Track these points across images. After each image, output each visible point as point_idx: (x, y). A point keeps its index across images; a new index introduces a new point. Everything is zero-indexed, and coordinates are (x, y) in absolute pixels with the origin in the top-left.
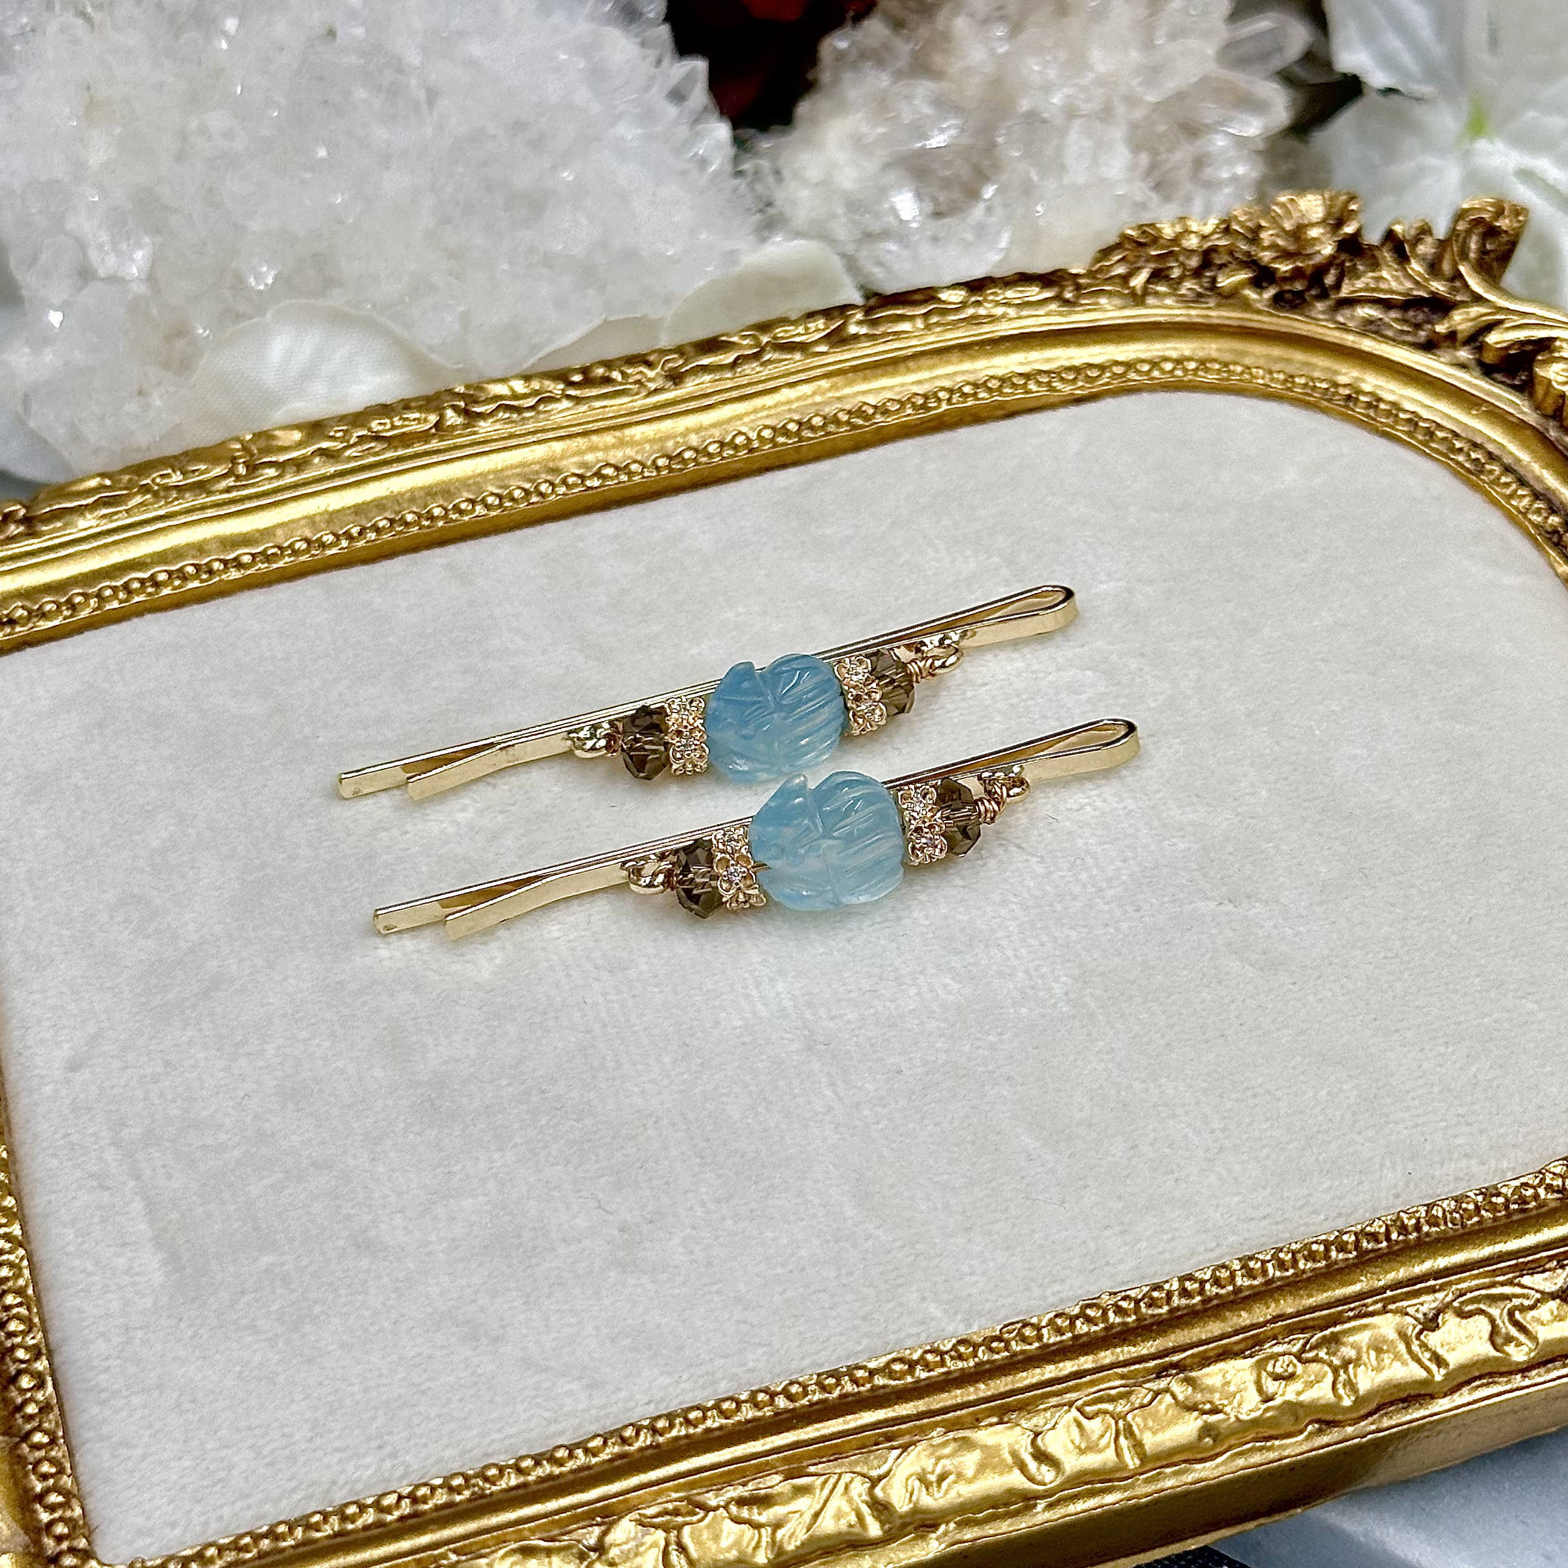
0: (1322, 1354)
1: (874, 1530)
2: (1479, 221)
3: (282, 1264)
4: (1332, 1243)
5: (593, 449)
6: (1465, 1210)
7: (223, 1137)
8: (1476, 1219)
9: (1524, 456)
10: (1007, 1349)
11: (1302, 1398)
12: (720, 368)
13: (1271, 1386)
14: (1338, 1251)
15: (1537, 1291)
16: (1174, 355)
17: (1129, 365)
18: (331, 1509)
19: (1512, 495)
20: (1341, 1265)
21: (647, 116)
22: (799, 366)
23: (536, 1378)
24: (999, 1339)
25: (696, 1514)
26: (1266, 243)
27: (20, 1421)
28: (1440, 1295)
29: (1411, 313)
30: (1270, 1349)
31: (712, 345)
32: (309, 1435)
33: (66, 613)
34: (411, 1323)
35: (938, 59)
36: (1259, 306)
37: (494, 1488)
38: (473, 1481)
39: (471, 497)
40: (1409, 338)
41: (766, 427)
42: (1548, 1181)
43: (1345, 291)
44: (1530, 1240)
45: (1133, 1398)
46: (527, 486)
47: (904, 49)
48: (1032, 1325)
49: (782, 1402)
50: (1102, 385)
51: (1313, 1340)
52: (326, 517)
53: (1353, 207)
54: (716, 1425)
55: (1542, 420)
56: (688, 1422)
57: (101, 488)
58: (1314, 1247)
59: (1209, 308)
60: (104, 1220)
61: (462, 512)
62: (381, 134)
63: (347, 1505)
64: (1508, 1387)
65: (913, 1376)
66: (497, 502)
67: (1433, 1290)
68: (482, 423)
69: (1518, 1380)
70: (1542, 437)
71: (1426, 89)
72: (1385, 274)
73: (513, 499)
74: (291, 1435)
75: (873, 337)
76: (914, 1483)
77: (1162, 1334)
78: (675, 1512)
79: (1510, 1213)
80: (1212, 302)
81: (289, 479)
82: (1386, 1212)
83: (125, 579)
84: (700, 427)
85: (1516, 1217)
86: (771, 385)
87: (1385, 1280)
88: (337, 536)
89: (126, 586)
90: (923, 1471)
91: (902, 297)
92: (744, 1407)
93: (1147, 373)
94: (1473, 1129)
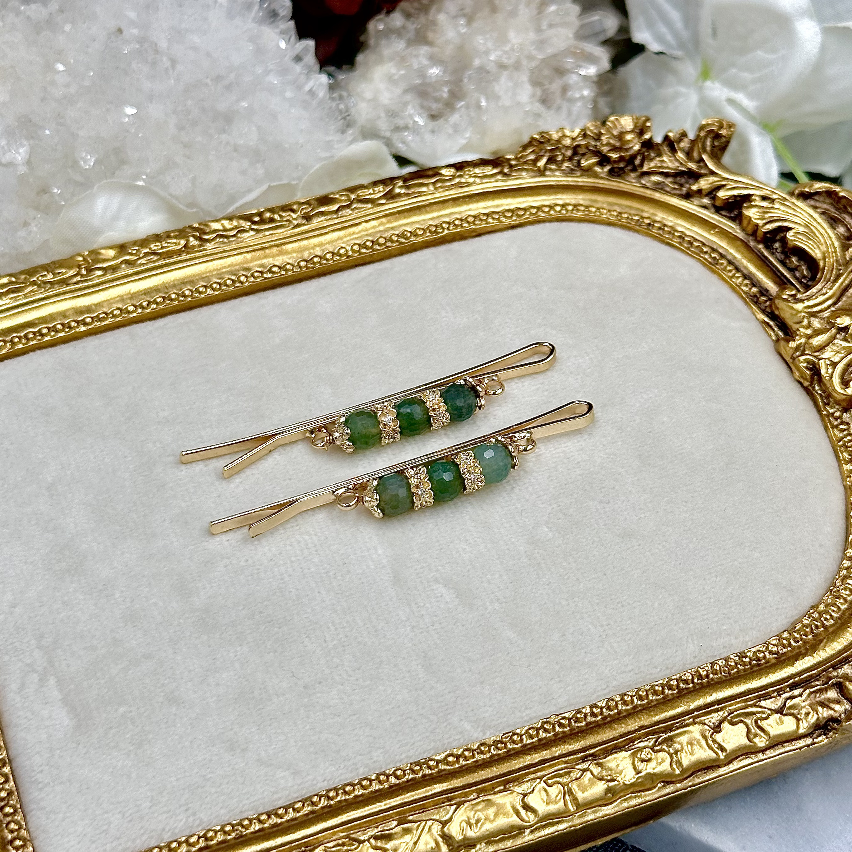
0: (664, 747)
1: (444, 849)
2: (712, 131)
4: (665, 685)
5: (266, 257)
6: (730, 665)
7: (96, 642)
8: (736, 670)
9: (738, 256)
11: (655, 771)
12: (330, 213)
13: (641, 766)
14: (669, 689)
15: (769, 709)
16: (561, 202)
17: (539, 208)
18: (162, 844)
19: (733, 276)
20: (670, 697)
21: (283, 72)
22: (372, 211)
23: (266, 770)
24: (501, 742)
25: (353, 845)
26: (604, 143)
28: (721, 713)
29: (678, 179)
30: (638, 745)
31: (325, 200)
35: (430, 35)
36: (602, 175)
37: (247, 832)
38: (236, 828)
39: (204, 284)
40: (677, 192)
41: (355, 244)
42: (770, 649)
43: (645, 169)
44: (763, 681)
45: (572, 774)
46: (233, 277)
47: (412, 28)
48: (517, 734)
49: (393, 780)
50: (525, 219)
51: (660, 740)
52: (130, 296)
53: (648, 124)
54: (360, 793)
55: (746, 236)
56: (345, 793)
57: (11, 283)
58: (657, 688)
59: (577, 177)
61: (200, 293)
62: (148, 84)
63: (171, 842)
64: (756, 760)
65: (458, 764)
66: (218, 287)
67: (717, 711)
68: (208, 244)
69: (760, 756)
70: (746, 245)
71: (679, 53)
72: (665, 158)
73: (226, 285)
75: (407, 195)
76: (464, 824)
77: (584, 738)
78: (343, 845)
79: (752, 667)
80: (578, 174)
81: (109, 277)
82: (691, 667)
83: (26, 332)
84: (321, 245)
85: (755, 669)
86: (357, 221)
87: (693, 706)
88: (135, 307)
89: (26, 336)
90: (468, 818)
91: (422, 173)
92: (374, 783)
93: (548, 212)
94: (731, 621)
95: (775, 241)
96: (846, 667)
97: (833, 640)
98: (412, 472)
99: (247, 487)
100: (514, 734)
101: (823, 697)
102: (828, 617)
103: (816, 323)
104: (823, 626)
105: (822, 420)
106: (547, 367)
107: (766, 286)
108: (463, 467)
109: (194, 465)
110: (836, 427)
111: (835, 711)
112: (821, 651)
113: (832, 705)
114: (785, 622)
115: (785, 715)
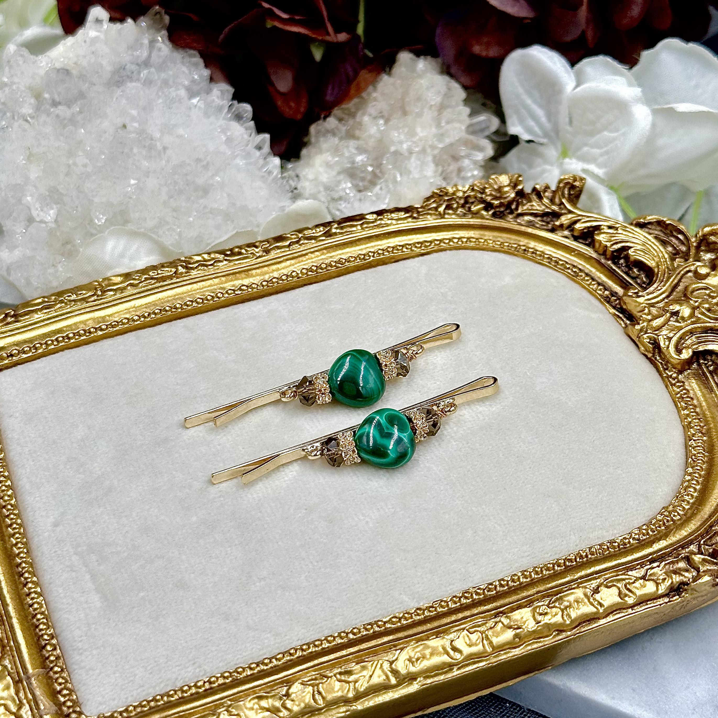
0: (557, 604)
1: (393, 681)
2: (567, 183)
3: (148, 596)
4: (555, 564)
5: (236, 279)
6: (603, 549)
7: (119, 549)
8: (608, 552)
9: (593, 270)
10: (436, 610)
11: (551, 621)
12: (284, 247)
13: (539, 618)
14: (558, 566)
15: (634, 577)
16: (458, 236)
17: (441, 241)
18: (177, 689)
19: (590, 284)
20: (560, 572)
21: (247, 156)
22: (315, 245)
23: (254, 633)
24: (432, 607)
25: (323, 679)
26: (488, 194)
27: (48, 663)
28: (598, 580)
29: (545, 218)
30: (536, 604)
31: (280, 238)
32: (166, 660)
34: (202, 615)
36: (488, 217)
38: (233, 674)
39: (191, 299)
40: (545, 228)
41: (303, 269)
42: (633, 537)
43: (519, 211)
44: (629, 558)
45: (487, 625)
46: (212, 294)
47: (343, 128)
48: (444, 601)
49: (351, 636)
50: (431, 248)
51: (553, 600)
52: (134, 309)
53: (520, 179)
54: (326, 646)
55: (598, 256)
56: (315, 646)
57: (44, 302)
58: (549, 565)
59: (469, 218)
60: (74, 583)
61: (188, 306)
62: (146, 164)
63: (183, 686)
64: (627, 614)
65: (400, 623)
66: (201, 301)
67: (595, 579)
68: (193, 271)
69: (630, 611)
70: (598, 262)
71: (544, 140)
72: (534, 203)
73: (207, 300)
74: (158, 661)
75: (342, 233)
76: (407, 662)
77: (495, 601)
78: (316, 679)
79: (620, 549)
80: (470, 216)
81: (118, 295)
82: (574, 551)
83: (56, 337)
84: (278, 270)
85: (623, 550)
86: (304, 252)
88: (139, 317)
89: (57, 340)
90: (410, 657)
91: (351, 218)
92: (336, 639)
93: (448, 243)
94: (603, 519)
95: (620, 258)
96: (692, 546)
97: (680, 529)
100: (442, 601)
101: (675, 567)
102: (676, 514)
103: (654, 311)
104: (673, 520)
105: (663, 380)
107: (615, 290)
110: (674, 384)
111: (685, 577)
112: (672, 537)
113: (684, 573)
114: (644, 520)
115: (647, 580)
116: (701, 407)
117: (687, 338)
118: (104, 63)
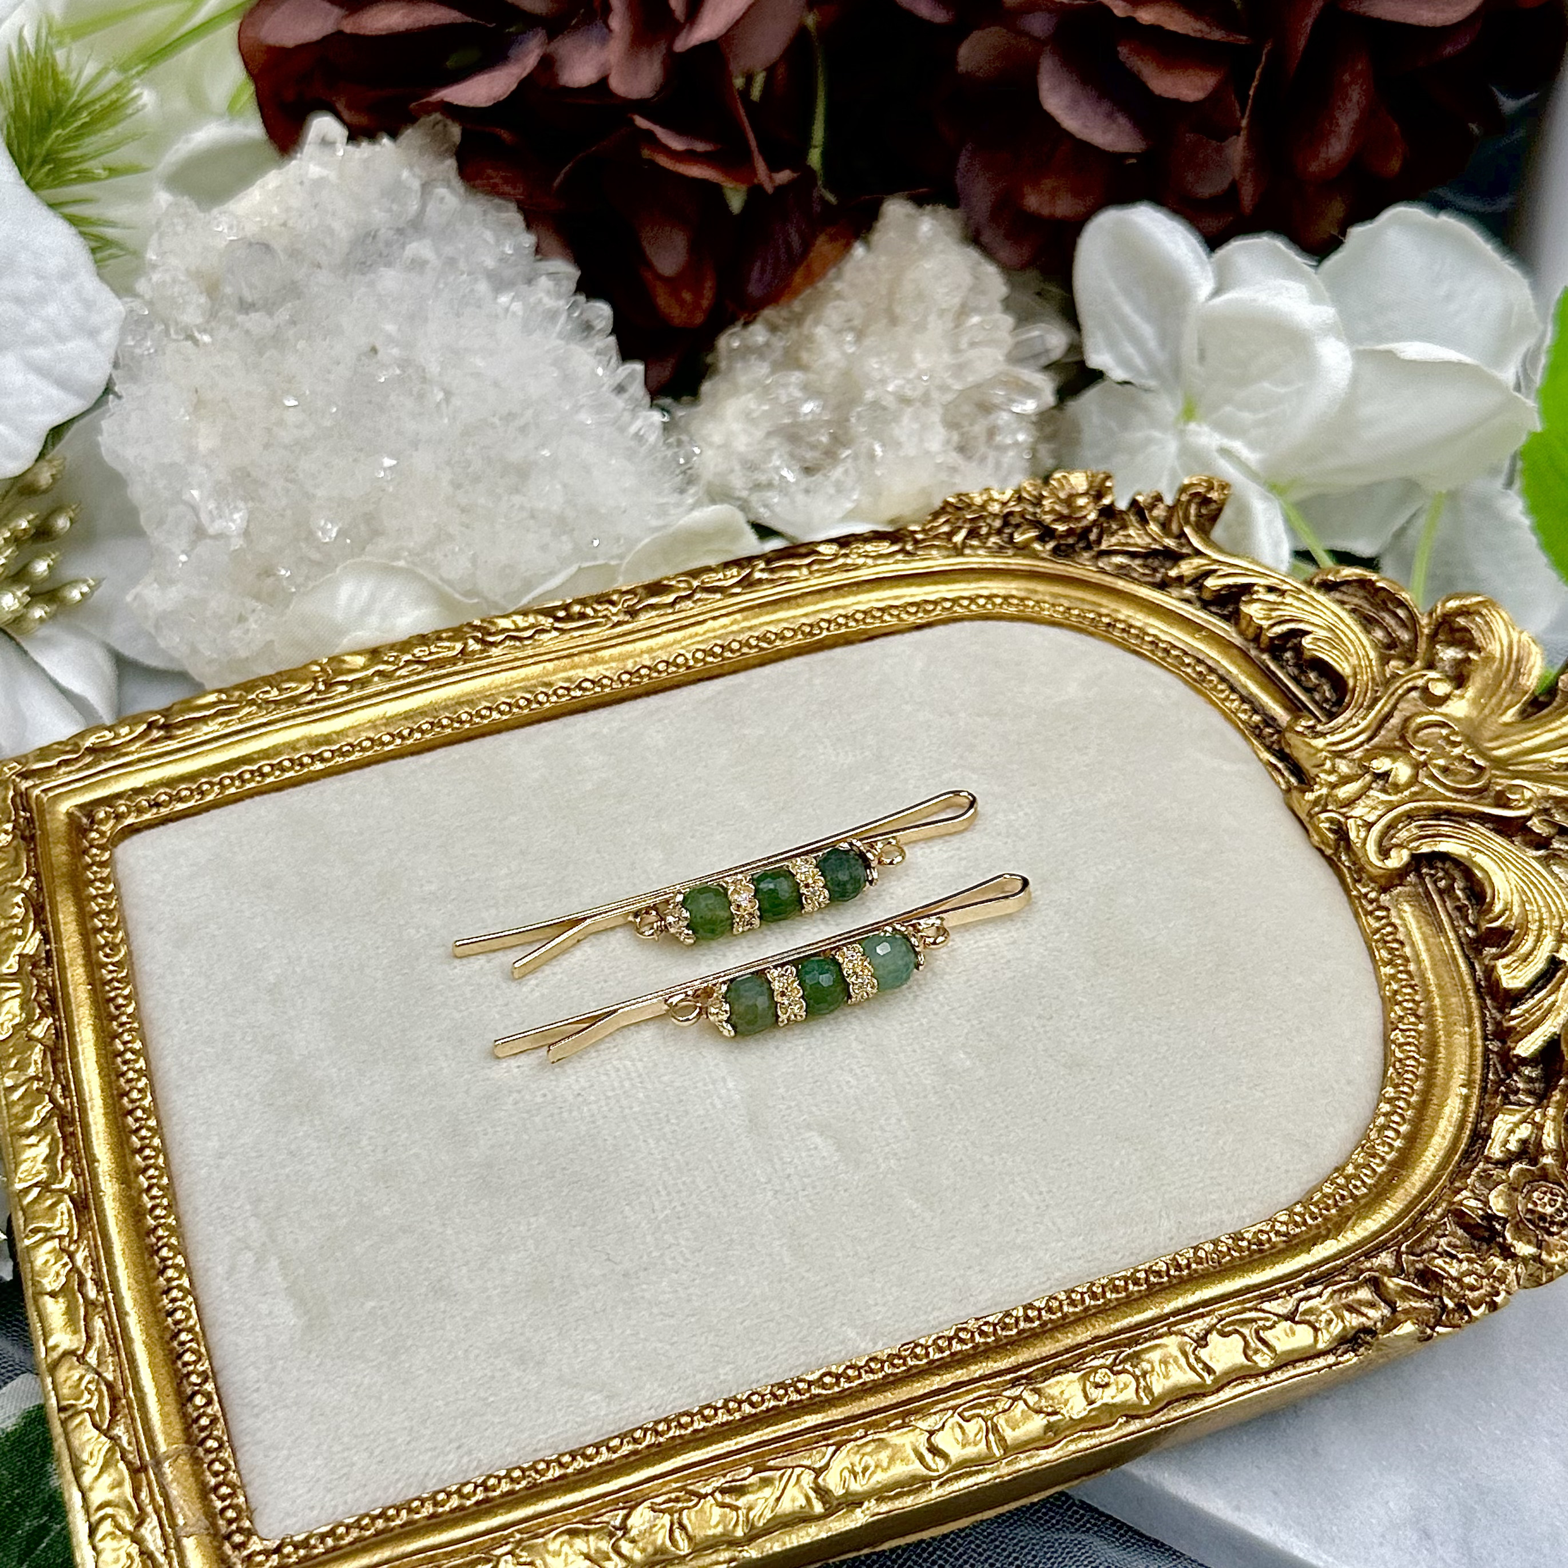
0: (1128, 1366)
1: (818, 1508)
2: (1199, 494)
3: (381, 1308)
4: (1129, 1278)
5: (574, 667)
6: (1220, 1251)
7: (334, 1209)
8: (1228, 1258)
9: (1234, 669)
11: (1114, 1401)
12: (665, 605)
13: (1094, 1393)
14: (1134, 1285)
15: (1274, 1314)
16: (986, 593)
17: (955, 601)
18: (425, 1495)
19: (1227, 699)
20: (1137, 1295)
21: (600, 407)
22: (721, 604)
23: (570, 1392)
24: (900, 1357)
25: (691, 1501)
26: (1047, 509)
27: (196, 1431)
28: (1207, 1319)
29: (1150, 561)
30: (1090, 1363)
31: (657, 588)
32: (407, 1439)
33: (198, 797)
34: (477, 1351)
35: (805, 356)
36: (1044, 555)
37: (543, 1479)
38: (528, 1473)
39: (489, 705)
40: (1149, 579)
41: (698, 650)
42: (1277, 1228)
43: (1104, 546)
44: (1267, 1274)
45: (997, 1404)
46: (528, 696)
47: (779, 343)
48: (922, 1345)
49: (747, 1408)
50: (936, 616)
51: (1122, 1356)
52: (385, 721)
53: (1108, 484)
54: (701, 1427)
55: (1244, 642)
56: (680, 1426)
57: (220, 702)
58: (1117, 1282)
59: (1008, 557)
61: (483, 717)
62: (412, 426)
63: (437, 1491)
64: (1257, 1386)
65: (839, 1387)
66: (507, 709)
67: (1202, 1316)
68: (494, 649)
69: (1263, 1381)
70: (1245, 655)
71: (1152, 383)
72: (1131, 532)
73: (519, 707)
74: (395, 1439)
75: (772, 580)
76: (846, 1473)
77: (1015, 1353)
78: (676, 1500)
79: (1252, 1253)
80: (1010, 552)
81: (356, 694)
82: (1166, 1252)
83: (240, 770)
84: (650, 650)
85: (1257, 1256)
86: (701, 618)
87: (1168, 1308)
88: (392, 735)
89: (240, 776)
90: (853, 1465)
91: (792, 551)
92: (720, 1412)
93: (967, 607)
94: (1223, 1188)
95: (1286, 650)
96: (1383, 1255)
97: (1365, 1218)
98: (776, 973)
99: (546, 991)
100: (917, 1345)
101: (1351, 1297)
102: (1359, 1183)
103: (1344, 767)
104: (1352, 1195)
105: (1351, 903)
106: (966, 824)
107: (1273, 713)
108: (847, 968)
109: (472, 959)
110: (1371, 913)
111: (1368, 1318)
112: (1349, 1232)
113: (1364, 1310)
114: (1298, 1189)
115: (1297, 1323)
116: (1419, 962)
117: (1400, 826)
118: (337, 225)
